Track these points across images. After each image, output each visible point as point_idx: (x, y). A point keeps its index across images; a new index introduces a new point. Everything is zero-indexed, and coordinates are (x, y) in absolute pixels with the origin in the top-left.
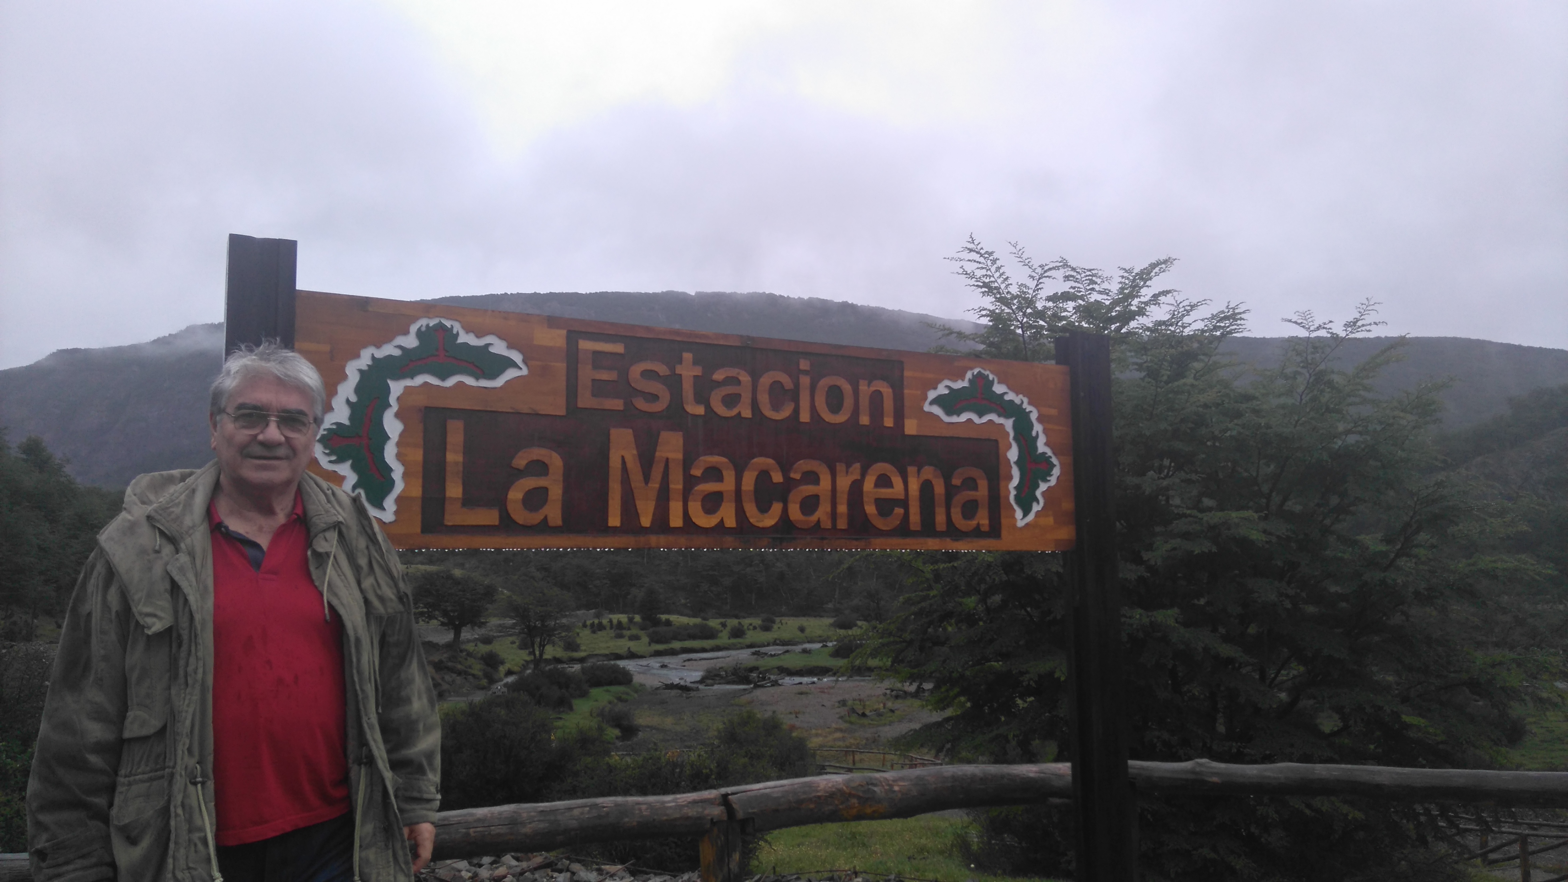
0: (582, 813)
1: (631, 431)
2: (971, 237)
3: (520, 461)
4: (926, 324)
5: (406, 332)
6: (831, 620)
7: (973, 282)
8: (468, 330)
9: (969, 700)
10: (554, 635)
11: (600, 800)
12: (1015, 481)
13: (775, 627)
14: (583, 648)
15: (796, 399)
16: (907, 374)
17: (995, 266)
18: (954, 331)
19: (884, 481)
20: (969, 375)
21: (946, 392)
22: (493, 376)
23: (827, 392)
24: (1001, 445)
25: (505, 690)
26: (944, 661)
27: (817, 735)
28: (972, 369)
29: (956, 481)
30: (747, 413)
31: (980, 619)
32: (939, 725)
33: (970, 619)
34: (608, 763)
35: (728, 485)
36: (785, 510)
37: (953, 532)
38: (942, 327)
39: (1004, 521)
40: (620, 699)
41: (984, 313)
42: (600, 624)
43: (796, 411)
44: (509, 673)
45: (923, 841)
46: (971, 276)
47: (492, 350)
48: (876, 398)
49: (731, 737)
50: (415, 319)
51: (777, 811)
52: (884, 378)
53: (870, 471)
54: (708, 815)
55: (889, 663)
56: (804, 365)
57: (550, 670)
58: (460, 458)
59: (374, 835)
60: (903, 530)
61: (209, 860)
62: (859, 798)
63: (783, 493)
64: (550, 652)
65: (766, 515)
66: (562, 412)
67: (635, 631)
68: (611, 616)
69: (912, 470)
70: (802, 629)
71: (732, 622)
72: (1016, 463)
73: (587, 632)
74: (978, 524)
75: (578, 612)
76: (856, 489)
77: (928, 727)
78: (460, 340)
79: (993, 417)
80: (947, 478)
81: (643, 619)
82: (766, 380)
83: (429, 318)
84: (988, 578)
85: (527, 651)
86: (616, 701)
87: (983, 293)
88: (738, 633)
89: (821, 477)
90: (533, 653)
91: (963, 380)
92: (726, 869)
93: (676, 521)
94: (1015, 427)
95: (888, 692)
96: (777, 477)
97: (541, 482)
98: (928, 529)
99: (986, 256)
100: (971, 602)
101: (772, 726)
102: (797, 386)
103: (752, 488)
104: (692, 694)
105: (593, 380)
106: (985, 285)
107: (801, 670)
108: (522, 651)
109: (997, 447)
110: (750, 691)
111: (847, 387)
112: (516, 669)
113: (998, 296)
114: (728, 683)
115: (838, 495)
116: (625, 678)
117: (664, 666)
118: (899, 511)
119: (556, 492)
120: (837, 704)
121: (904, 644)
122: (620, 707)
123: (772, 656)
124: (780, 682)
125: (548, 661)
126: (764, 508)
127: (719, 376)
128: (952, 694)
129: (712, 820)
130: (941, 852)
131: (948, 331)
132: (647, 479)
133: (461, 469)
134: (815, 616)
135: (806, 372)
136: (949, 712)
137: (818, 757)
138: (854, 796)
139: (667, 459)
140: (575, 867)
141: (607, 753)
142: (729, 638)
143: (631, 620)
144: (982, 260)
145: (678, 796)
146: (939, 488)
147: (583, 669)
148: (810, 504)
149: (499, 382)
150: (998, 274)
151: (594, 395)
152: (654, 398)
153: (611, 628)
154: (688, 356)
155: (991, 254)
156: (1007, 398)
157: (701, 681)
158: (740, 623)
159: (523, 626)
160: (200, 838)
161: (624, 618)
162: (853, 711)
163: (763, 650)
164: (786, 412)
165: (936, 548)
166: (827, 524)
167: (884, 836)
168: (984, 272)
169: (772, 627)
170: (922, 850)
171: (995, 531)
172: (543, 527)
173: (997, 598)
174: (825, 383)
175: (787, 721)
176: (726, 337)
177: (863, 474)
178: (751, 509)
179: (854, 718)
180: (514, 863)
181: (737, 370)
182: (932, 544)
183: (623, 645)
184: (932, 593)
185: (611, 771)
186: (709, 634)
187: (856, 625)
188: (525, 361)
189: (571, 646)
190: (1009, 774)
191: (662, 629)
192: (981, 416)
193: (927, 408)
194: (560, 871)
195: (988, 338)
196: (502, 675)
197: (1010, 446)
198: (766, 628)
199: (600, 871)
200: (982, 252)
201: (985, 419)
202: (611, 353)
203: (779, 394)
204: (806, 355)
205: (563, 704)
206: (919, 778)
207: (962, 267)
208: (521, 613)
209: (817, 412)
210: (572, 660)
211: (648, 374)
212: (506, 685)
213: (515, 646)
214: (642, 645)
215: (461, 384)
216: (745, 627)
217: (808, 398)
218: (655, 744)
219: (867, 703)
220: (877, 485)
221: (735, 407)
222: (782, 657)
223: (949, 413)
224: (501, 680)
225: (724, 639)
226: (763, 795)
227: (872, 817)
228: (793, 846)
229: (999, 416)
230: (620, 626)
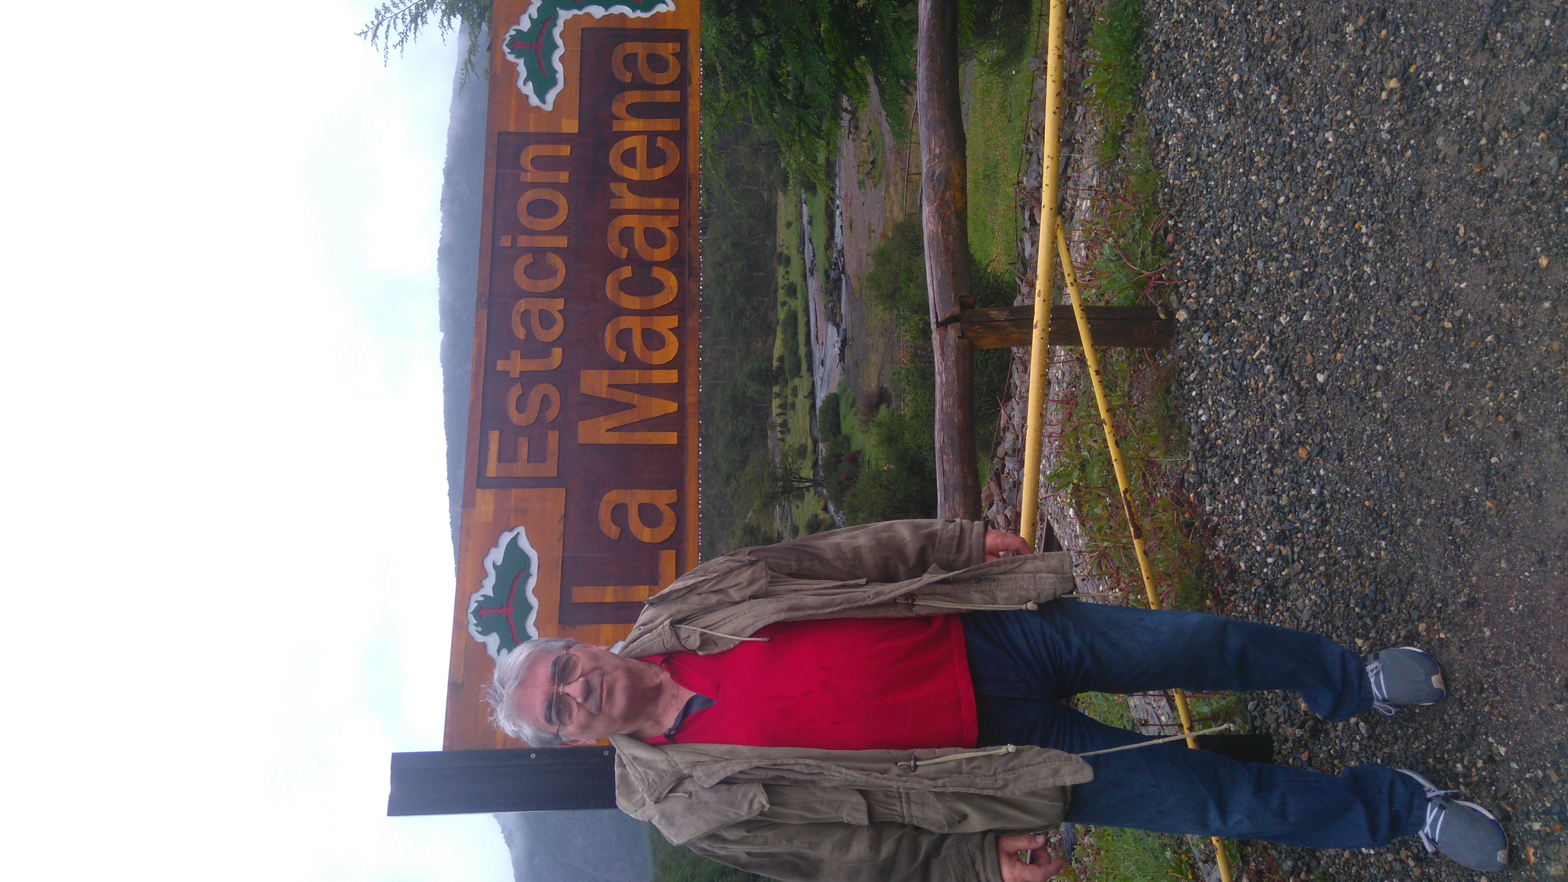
0: (948, 461)
1: (580, 423)
2: (360, 34)
3: (613, 531)
4: (462, 87)
5: (484, 645)
6: (780, 194)
7: (411, 34)
8: (480, 586)
9: (859, 58)
10: (791, 469)
11: (937, 445)
12: (626, 10)
13: (786, 252)
14: (804, 441)
15: (543, 251)
16: (512, 129)
17: (391, 7)
18: (467, 57)
19: (629, 157)
20: (511, 58)
21: (530, 84)
22: (527, 559)
23: (535, 217)
24: (587, 25)
25: (841, 512)
26: (820, 84)
27: (891, 211)
28: (504, 54)
29: (627, 77)
30: (560, 303)
31: (777, 42)
32: (882, 91)
33: (777, 53)
34: (911, 418)
35: (634, 324)
36: (660, 264)
37: (681, 83)
38: (464, 72)
39: (669, 25)
40: (853, 405)
41: (446, 23)
42: (781, 425)
43: (556, 250)
44: (825, 509)
45: (994, 106)
46: (404, 37)
47: (499, 562)
48: (539, 163)
49: (891, 297)
50: (470, 638)
51: (954, 273)
52: (518, 154)
53: (619, 172)
54: (955, 340)
55: (822, 142)
56: (506, 241)
57: (823, 472)
58: (610, 589)
59: (982, 592)
60: (680, 137)
61: (989, 756)
62: (945, 190)
63: (643, 266)
64: (807, 472)
65: (665, 284)
66: (562, 491)
67: (789, 391)
68: (774, 414)
69: (616, 127)
70: (789, 225)
71: (781, 295)
72: (606, 9)
73: (788, 438)
74: (673, 54)
75: (770, 446)
76: (638, 188)
77: (884, 101)
78: (490, 593)
79: (557, 32)
80: (624, 87)
81: (777, 384)
82: (524, 283)
83: (468, 623)
84: (735, 33)
85: (806, 493)
86: (854, 409)
87: (423, 23)
88: (792, 290)
89: (625, 225)
90: (808, 488)
91: (517, 65)
92: (1005, 324)
93: (672, 376)
94: (567, 8)
95: (851, 136)
96: (626, 272)
97: (633, 510)
98: (678, 110)
99: (380, 18)
100: (758, 52)
101: (882, 257)
102: (528, 250)
103: (637, 299)
104: (849, 335)
105: (528, 462)
106: (414, 20)
107: (828, 226)
108: (806, 498)
109: (589, 29)
110: (848, 278)
111: (529, 196)
112: (822, 503)
113: (426, 6)
114: (840, 300)
115: (643, 208)
116: (833, 401)
117: (822, 363)
118: (660, 142)
119: (643, 496)
120: (862, 190)
121: (802, 125)
122: (860, 405)
123: (814, 256)
124: (839, 248)
125: (816, 474)
126: (658, 287)
127: (521, 333)
128: (852, 75)
129: (959, 337)
130: (1005, 88)
131: (468, 65)
132: (629, 406)
133: (620, 587)
134: (776, 211)
135: (514, 240)
136: (870, 79)
137: (913, 211)
138: (943, 195)
139: (609, 386)
140: (1000, 452)
141: (901, 418)
142: (797, 299)
143: (778, 395)
144: (385, 23)
145: (937, 370)
146: (636, 96)
147: (824, 441)
148: (654, 238)
149: (533, 554)
150: (401, 5)
151: (544, 460)
152: (545, 400)
153: (786, 414)
154: (501, 365)
155: (378, 13)
156: (535, 16)
157: (838, 326)
158: (782, 288)
159: (782, 498)
160: (968, 764)
161: (776, 402)
162: (868, 173)
163: (808, 265)
164: (558, 263)
165: (698, 102)
166: (674, 220)
167: (989, 146)
168: (399, 21)
169: (786, 255)
170: (1003, 108)
171: (680, 36)
172: (678, 507)
173: (756, 23)
174: (524, 219)
175: (877, 242)
176: (478, 325)
177: (622, 179)
178: (659, 300)
179: (876, 173)
180: (994, 507)
181: (514, 313)
182: (694, 106)
183: (802, 402)
184: (751, 93)
185: (918, 415)
186: (793, 318)
187: (785, 168)
188: (511, 530)
189: (802, 452)
190: (928, 30)
191: (787, 366)
192: (556, 47)
193: (549, 107)
194: (1004, 466)
195: (474, 19)
196: (827, 516)
197: (588, 14)
198: (788, 261)
199: (1006, 429)
200: (376, 22)
201: (559, 42)
202: (500, 444)
203: (536, 270)
204: (494, 239)
205: (855, 459)
206: (929, 126)
207: (395, 47)
208: (770, 500)
209: (558, 227)
210: (815, 451)
211: (521, 406)
212: (837, 513)
213: (800, 505)
214: (802, 384)
215: (534, 592)
216: (786, 282)
217: (541, 238)
218: (894, 374)
219: (862, 158)
220: (633, 165)
221: (553, 316)
222: (815, 245)
223: (554, 83)
224: (832, 517)
225: (797, 304)
226: (939, 287)
227: (964, 177)
228: (994, 238)
229: (555, 25)
230: (783, 406)
